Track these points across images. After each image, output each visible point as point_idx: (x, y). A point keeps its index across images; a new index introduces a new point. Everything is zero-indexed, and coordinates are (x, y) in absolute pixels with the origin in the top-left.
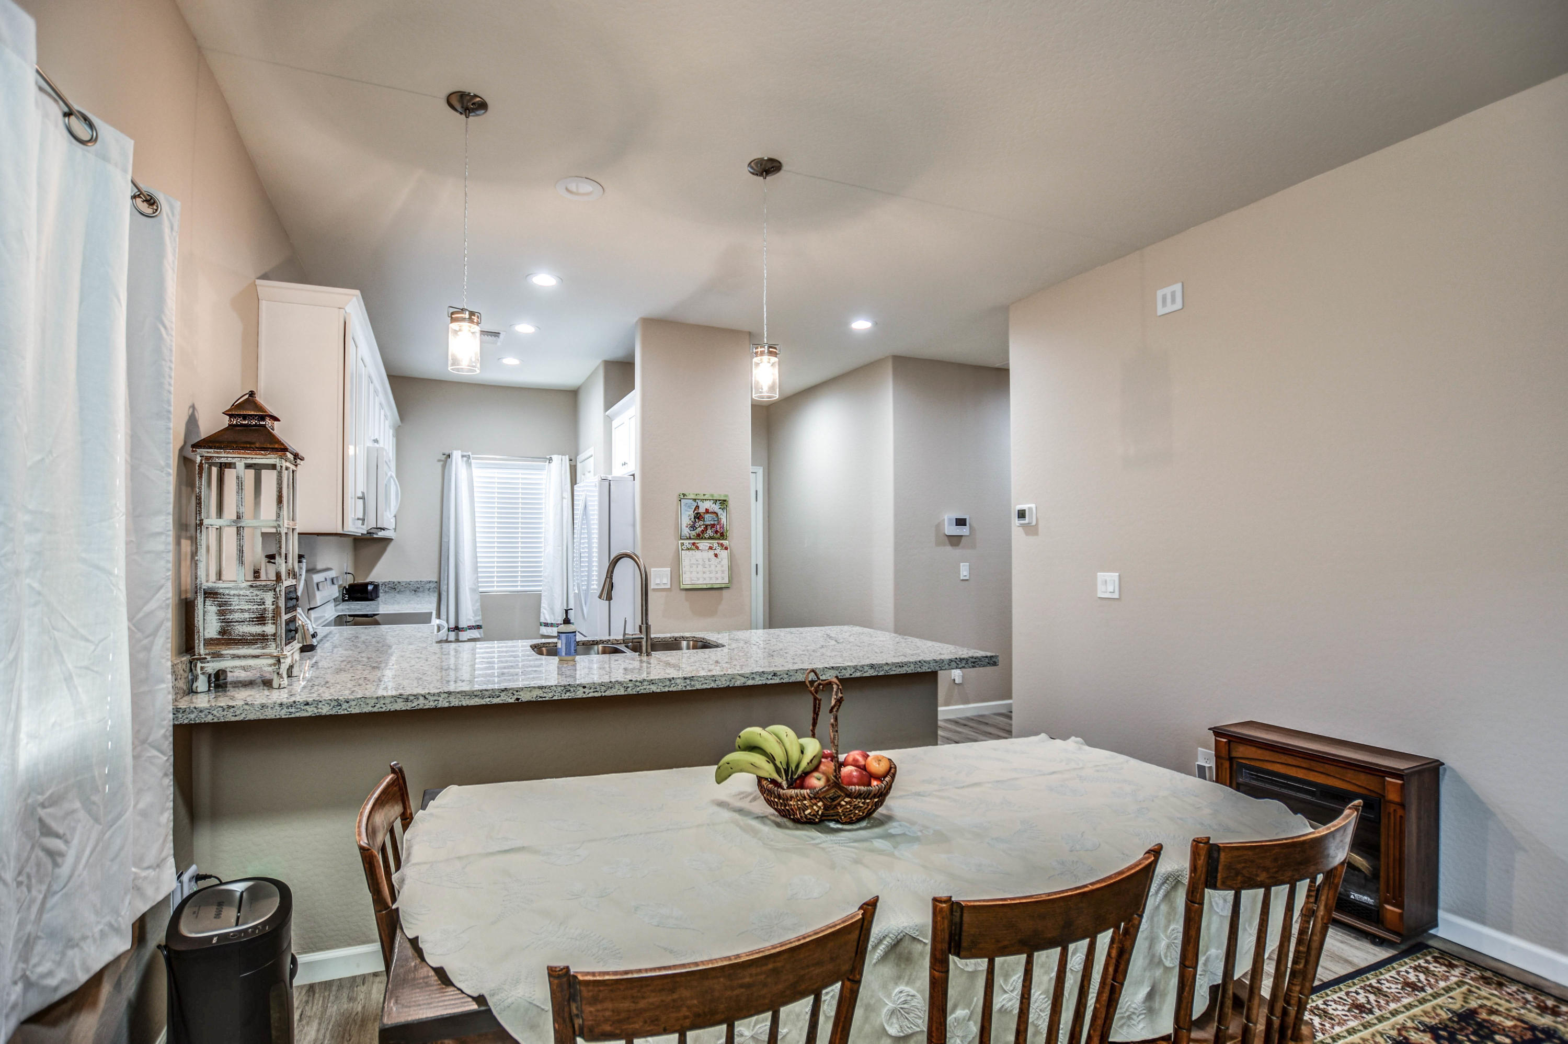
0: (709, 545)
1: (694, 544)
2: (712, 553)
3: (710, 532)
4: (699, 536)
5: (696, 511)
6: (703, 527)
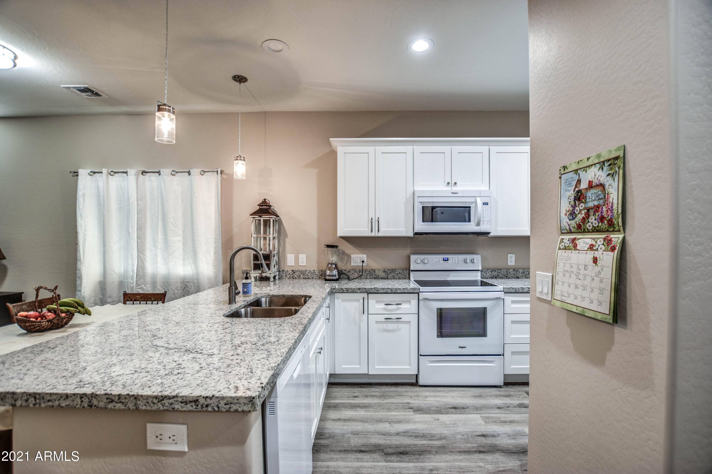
0: (590, 242)
1: (573, 241)
2: (591, 255)
3: (593, 221)
4: (579, 229)
5: (577, 189)
6: (583, 213)
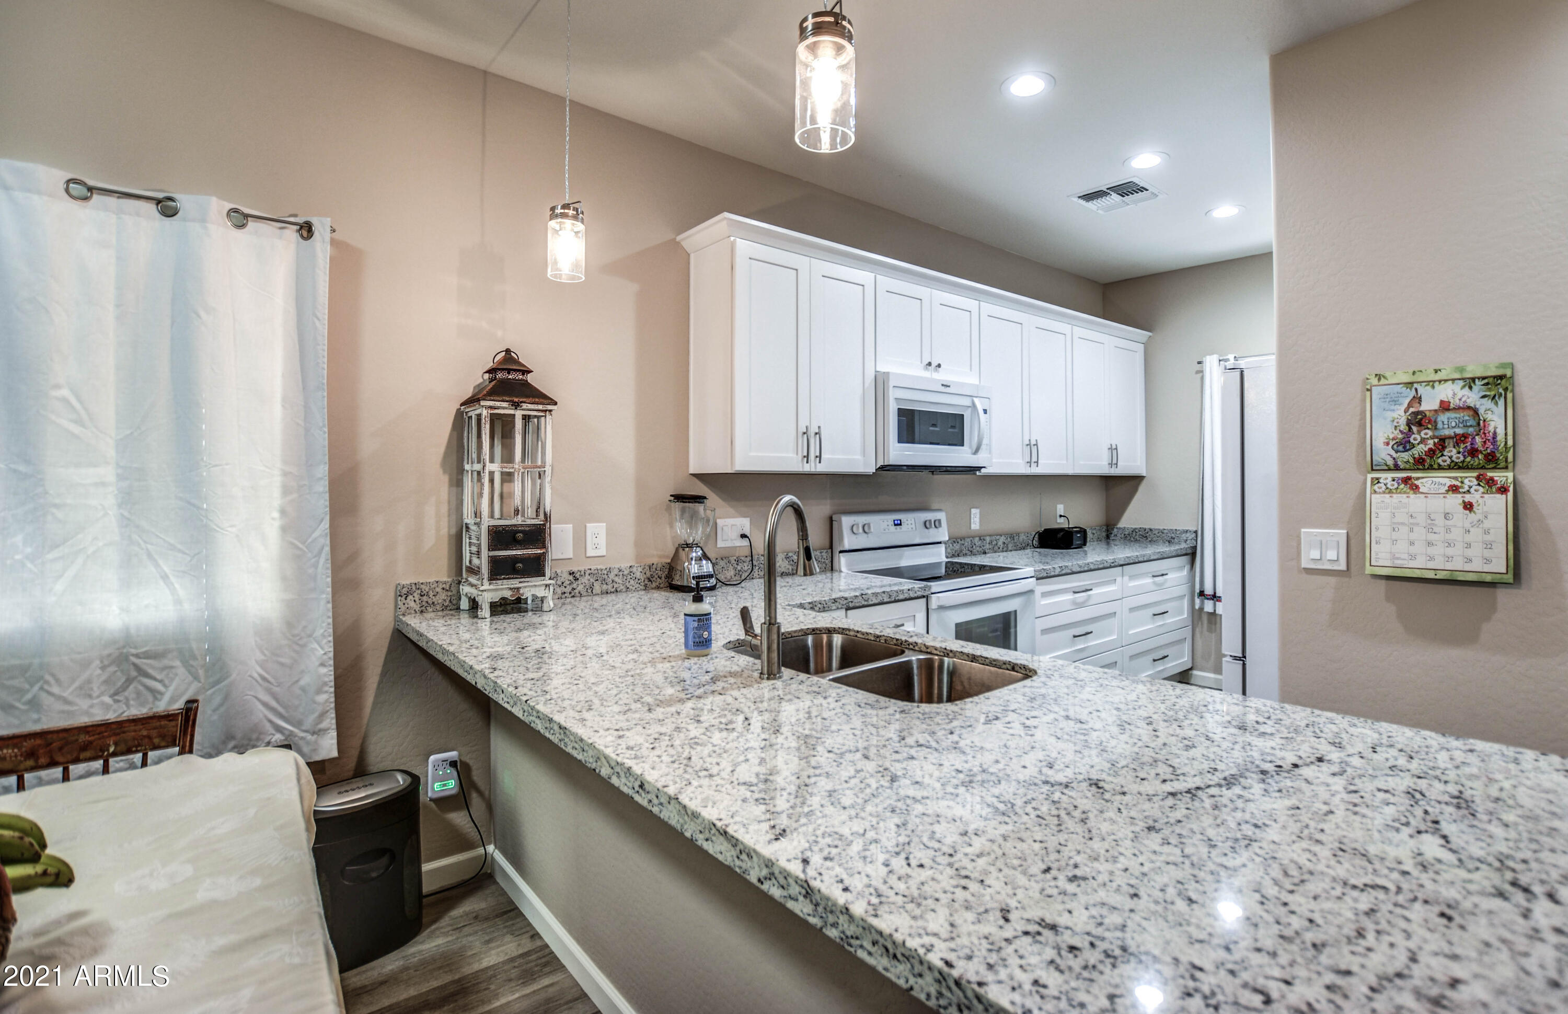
0: (1449, 482)
1: (1406, 481)
2: (1455, 500)
3: (1452, 453)
4: (1420, 464)
5: (1412, 410)
6: (1431, 444)
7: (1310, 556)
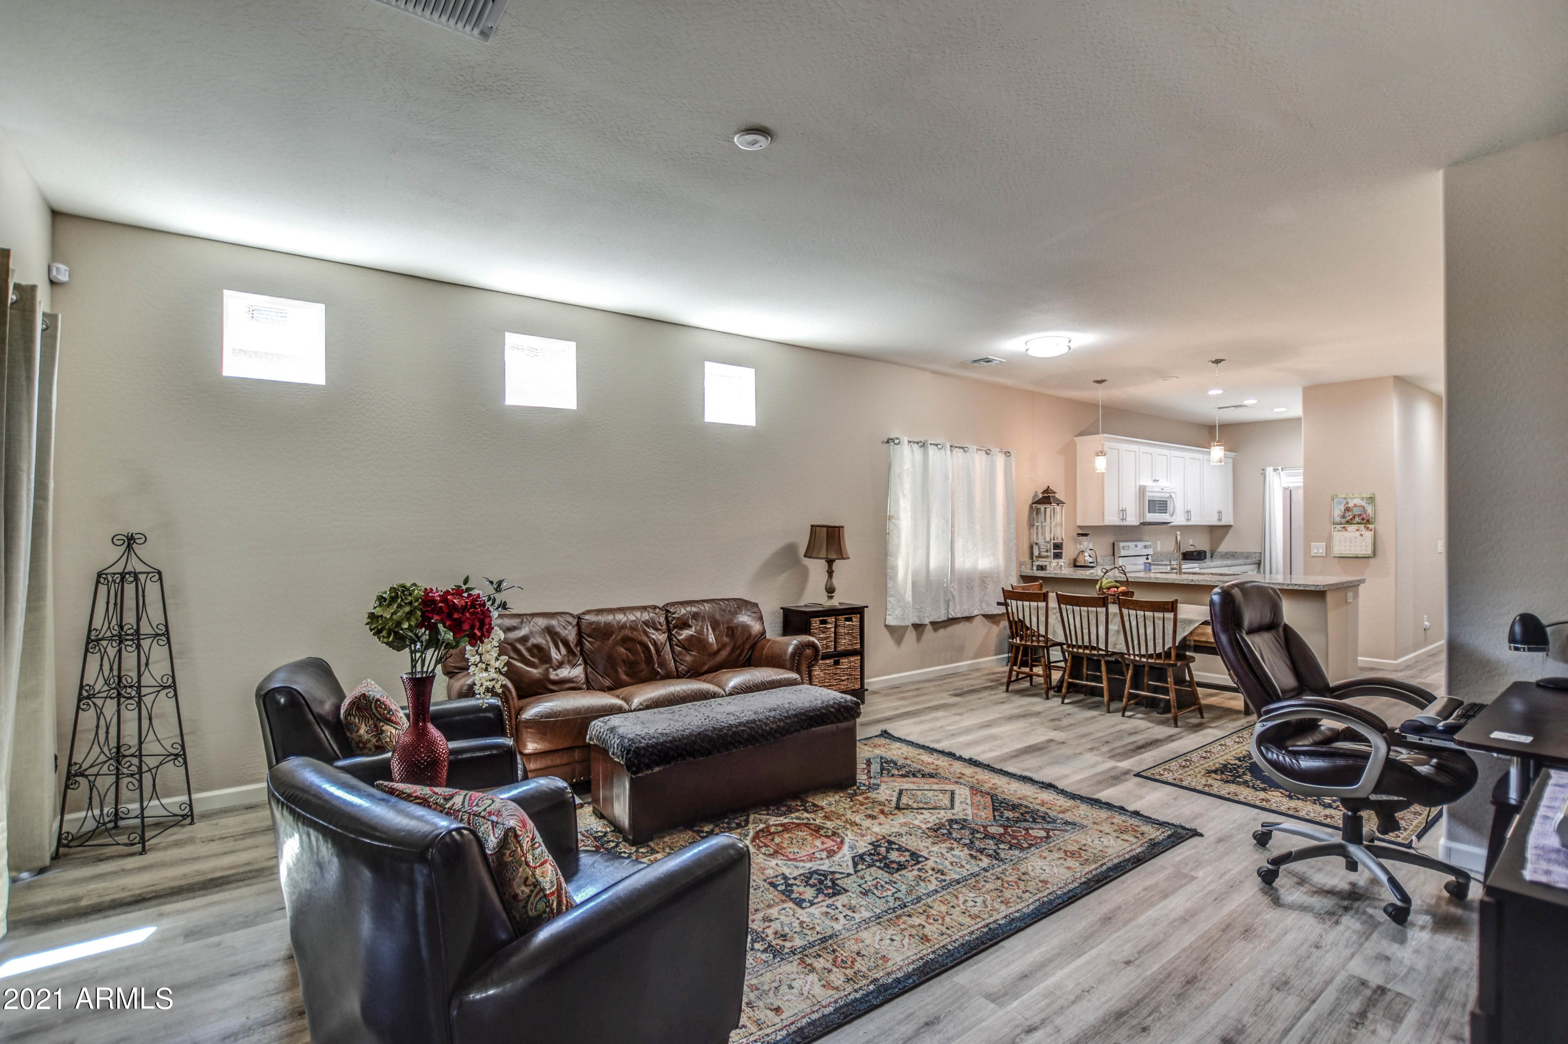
0: (1356, 528)
1: (1344, 527)
2: (1358, 533)
3: (1357, 519)
4: (1348, 522)
5: (1345, 506)
6: (1351, 517)
7: (1314, 551)
